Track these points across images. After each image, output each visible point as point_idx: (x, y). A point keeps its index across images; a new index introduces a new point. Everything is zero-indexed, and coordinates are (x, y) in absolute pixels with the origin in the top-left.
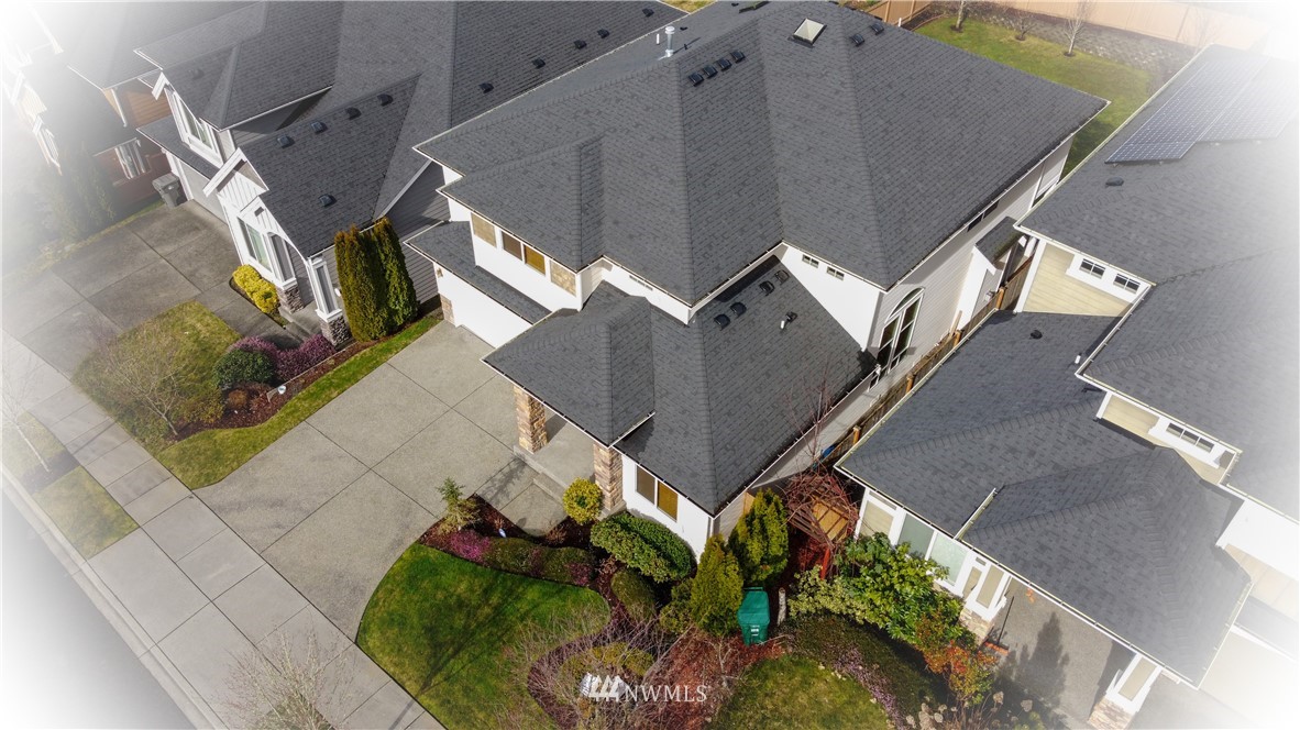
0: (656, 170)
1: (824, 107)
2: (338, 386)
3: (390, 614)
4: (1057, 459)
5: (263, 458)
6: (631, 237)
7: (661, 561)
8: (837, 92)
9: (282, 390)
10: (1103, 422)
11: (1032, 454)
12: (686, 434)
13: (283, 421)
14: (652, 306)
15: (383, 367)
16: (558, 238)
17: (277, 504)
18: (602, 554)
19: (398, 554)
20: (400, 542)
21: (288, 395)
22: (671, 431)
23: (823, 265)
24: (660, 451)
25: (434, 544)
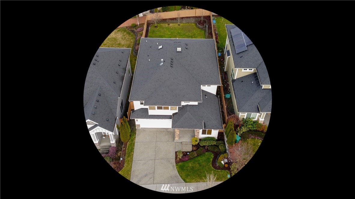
0: (179, 84)
1: (191, 61)
2: (131, 152)
3: (185, 175)
4: (262, 96)
5: (133, 171)
6: (183, 96)
7: (214, 141)
8: (191, 58)
9: (121, 159)
10: (263, 89)
11: (259, 97)
12: (210, 121)
13: (128, 164)
14: (190, 105)
15: (136, 144)
16: (173, 103)
17: (146, 175)
18: (204, 146)
19: (176, 168)
20: (173, 166)
21: (124, 159)
22: (208, 122)
23: (206, 86)
24: (208, 125)
25: (179, 162)
